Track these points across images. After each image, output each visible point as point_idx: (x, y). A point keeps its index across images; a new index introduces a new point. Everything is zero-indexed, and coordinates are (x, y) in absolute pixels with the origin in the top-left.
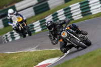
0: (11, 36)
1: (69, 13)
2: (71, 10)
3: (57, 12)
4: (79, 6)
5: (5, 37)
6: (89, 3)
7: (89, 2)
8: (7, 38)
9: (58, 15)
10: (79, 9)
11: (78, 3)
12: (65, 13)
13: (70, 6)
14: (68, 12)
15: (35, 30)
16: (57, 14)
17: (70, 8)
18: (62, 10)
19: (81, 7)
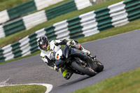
1: (52, 35)
2: (55, 30)
6: (81, 21)
7: (80, 19)
10: (67, 29)
12: (47, 35)
14: (51, 33)
15: (5, 58)
17: (54, 27)
18: (43, 29)
19: (69, 27)
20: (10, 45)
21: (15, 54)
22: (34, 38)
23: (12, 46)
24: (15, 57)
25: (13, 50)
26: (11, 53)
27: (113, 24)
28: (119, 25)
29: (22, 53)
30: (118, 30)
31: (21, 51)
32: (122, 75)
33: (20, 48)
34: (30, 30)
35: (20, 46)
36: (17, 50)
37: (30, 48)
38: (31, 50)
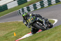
0: (22, 11)
5: (19, 12)
8: (20, 12)
15: (37, 8)
20: (39, 2)
21: (41, 6)
23: (40, 2)
24: (41, 8)
25: (40, 4)
26: (40, 5)
29: (44, 6)
31: (44, 5)
33: (43, 3)
35: (44, 2)
36: (42, 4)
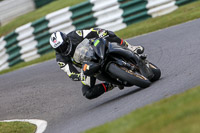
1: (45, 33)
2: (50, 25)
3: (17, 30)
4: (70, 15)
6: (94, 9)
7: (92, 5)
9: (19, 38)
10: (70, 23)
11: (67, 9)
12: (35, 34)
13: (48, 17)
14: (42, 31)
16: (16, 35)
17: (47, 21)
18: (29, 25)
19: (73, 19)
22: (13, 40)
27: (149, 12)
28: (160, 14)
30: (157, 22)
32: (166, 101)
34: (6, 26)
37: (7, 57)
38: (9, 61)
